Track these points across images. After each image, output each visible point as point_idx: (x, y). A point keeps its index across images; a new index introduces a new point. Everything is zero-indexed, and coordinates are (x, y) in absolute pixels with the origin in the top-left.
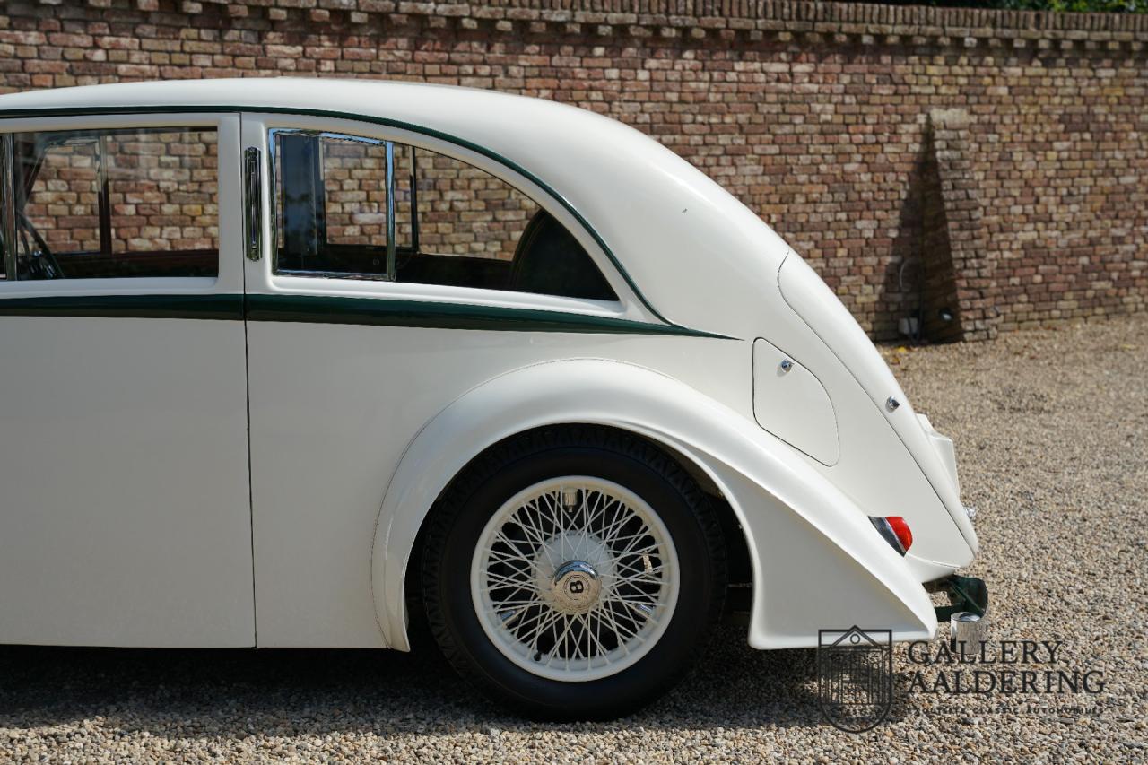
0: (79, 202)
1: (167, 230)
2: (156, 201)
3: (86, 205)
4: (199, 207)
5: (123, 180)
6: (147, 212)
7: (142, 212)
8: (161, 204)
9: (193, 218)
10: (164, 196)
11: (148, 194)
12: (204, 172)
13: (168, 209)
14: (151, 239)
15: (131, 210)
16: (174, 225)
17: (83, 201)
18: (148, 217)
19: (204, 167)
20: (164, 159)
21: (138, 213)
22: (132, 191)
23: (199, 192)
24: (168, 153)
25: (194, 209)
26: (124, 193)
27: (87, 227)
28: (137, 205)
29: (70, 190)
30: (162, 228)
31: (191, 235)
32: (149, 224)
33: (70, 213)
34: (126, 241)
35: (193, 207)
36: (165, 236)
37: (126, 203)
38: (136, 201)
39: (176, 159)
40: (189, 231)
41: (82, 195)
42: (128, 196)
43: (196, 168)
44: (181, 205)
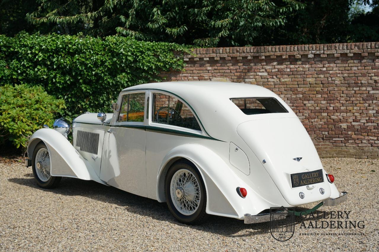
0: (317, 106)
1: (342, 114)
2: (339, 106)
3: (319, 107)
4: (352, 108)
5: (330, 100)
6: (336, 109)
7: (335, 109)
8: (340, 107)
9: (350, 111)
10: (342, 105)
11: (337, 104)
12: (354, 98)
13: (342, 108)
14: (337, 116)
15: (332, 108)
16: (344, 112)
17: (318, 106)
18: (336, 110)
19: (354, 97)
20: (341, 95)
21: (333, 109)
22: (332, 103)
23: (352, 103)
24: (343, 93)
25: (351, 108)
26: (330, 104)
27: (319, 113)
28: (333, 107)
29: (315, 103)
30: (340, 113)
31: (349, 115)
32: (337, 112)
33: (315, 109)
34: (330, 116)
35: (350, 108)
36: (341, 115)
37: (330, 106)
38: (333, 106)
39: (346, 95)
40: (348, 114)
41: (318, 105)
42: (331, 104)
43: (351, 97)
44: (346, 107)
